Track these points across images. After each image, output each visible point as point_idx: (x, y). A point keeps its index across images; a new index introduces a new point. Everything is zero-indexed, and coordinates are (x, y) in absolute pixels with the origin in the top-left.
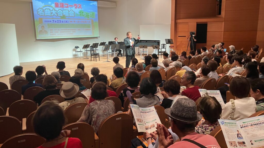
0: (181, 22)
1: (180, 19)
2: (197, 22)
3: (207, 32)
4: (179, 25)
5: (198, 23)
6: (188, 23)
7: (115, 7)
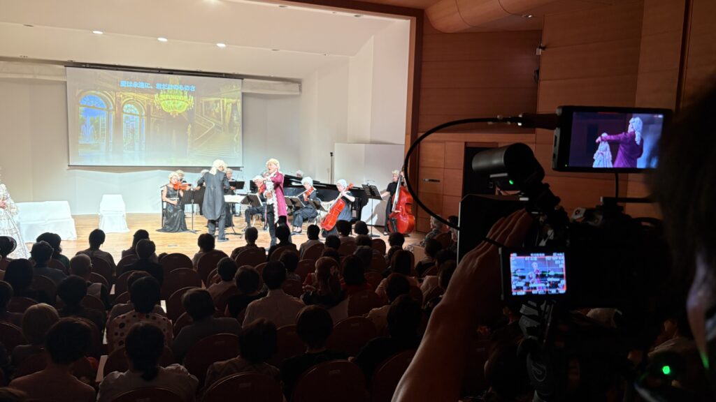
5: (469, 145)
7: (297, 96)
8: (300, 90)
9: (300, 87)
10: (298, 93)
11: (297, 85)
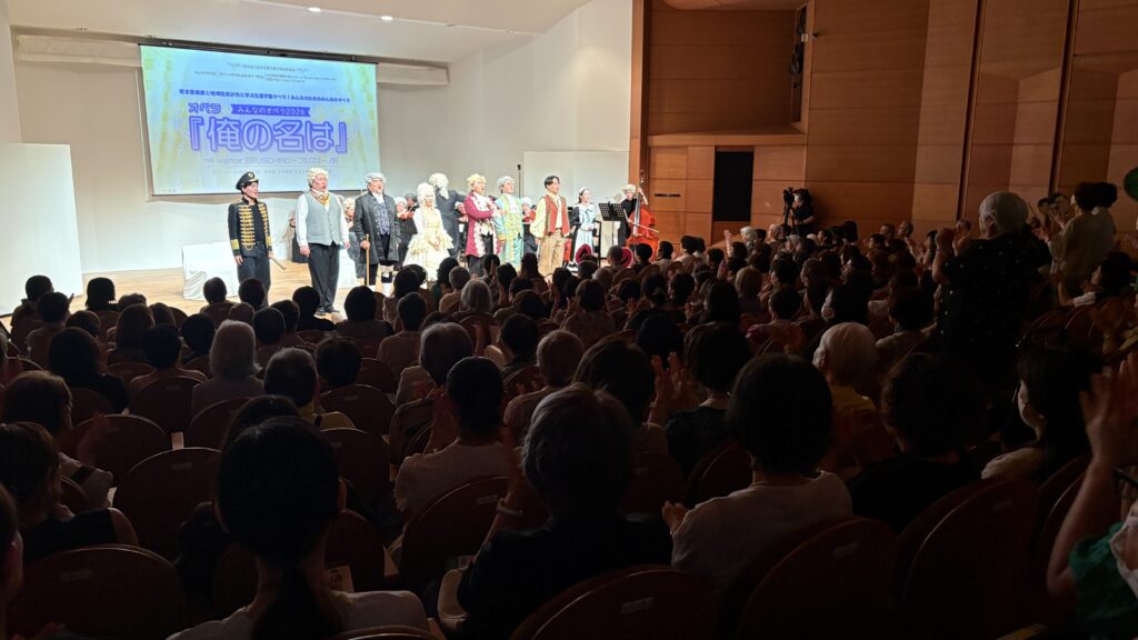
0: (665, 143)
1: (661, 133)
2: (716, 147)
3: (754, 183)
4: (658, 156)
5: (719, 150)
6: (686, 147)
7: (445, 86)
8: (448, 79)
9: (447, 73)
10: (445, 83)
11: (444, 71)
